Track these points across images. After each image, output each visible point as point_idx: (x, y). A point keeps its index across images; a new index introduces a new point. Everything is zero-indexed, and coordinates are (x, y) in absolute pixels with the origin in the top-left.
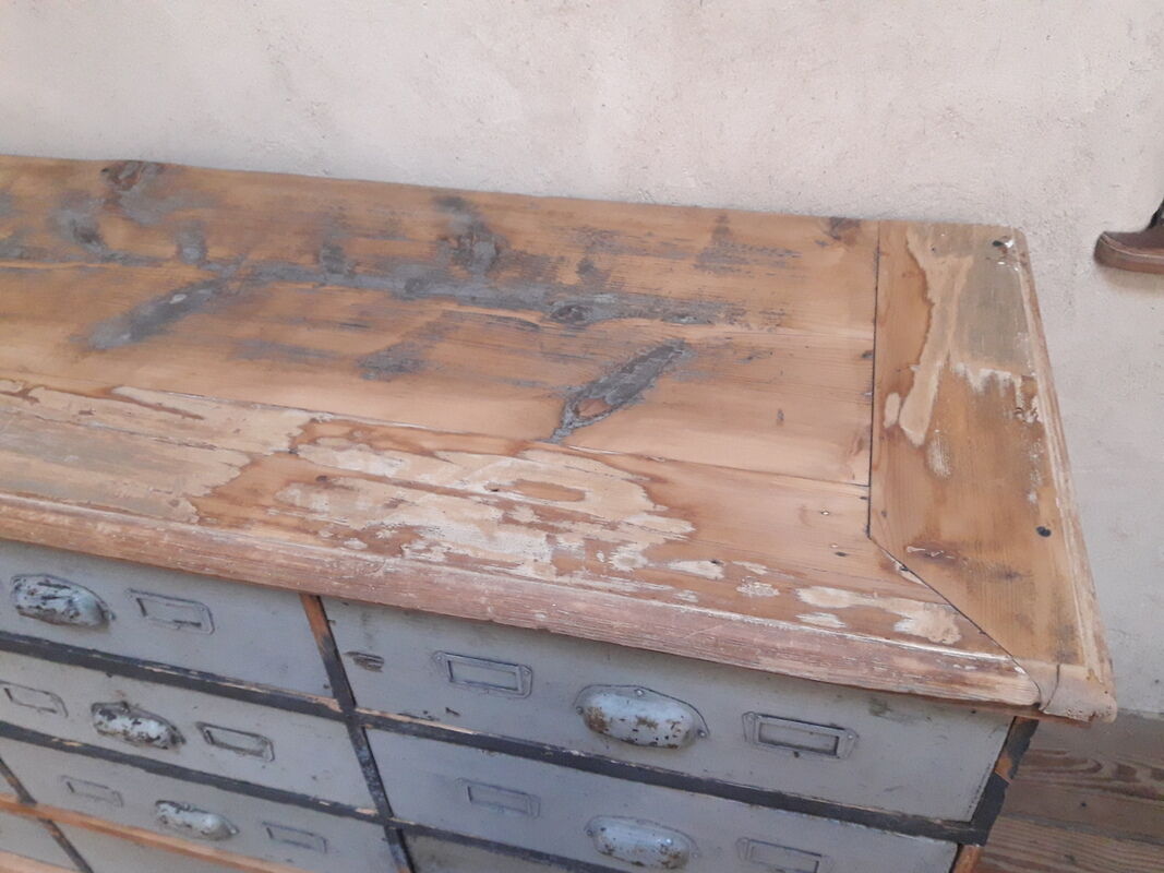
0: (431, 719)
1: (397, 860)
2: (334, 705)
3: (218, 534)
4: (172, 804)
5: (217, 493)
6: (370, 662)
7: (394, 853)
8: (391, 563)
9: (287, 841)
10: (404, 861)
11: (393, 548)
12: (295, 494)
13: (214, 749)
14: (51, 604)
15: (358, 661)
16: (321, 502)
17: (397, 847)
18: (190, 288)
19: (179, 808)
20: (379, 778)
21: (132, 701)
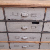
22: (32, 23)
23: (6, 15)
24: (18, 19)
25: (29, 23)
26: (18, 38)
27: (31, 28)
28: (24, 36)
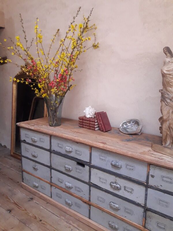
0: (158, 187)
1: (144, 216)
2: (145, 184)
3: (142, 155)
4: (113, 202)
5: (141, 152)
6: (153, 176)
7: (144, 215)
8: (162, 160)
9: (127, 212)
10: (145, 217)
11: (162, 159)
12: (149, 154)
13: (124, 191)
14: (116, 164)
15: (151, 176)
16: (153, 155)
17: (145, 213)
18: (132, 139)
19: (113, 203)
20: (147, 198)
21: (117, 182)
22: (76, 162)
23: (52, 144)
24: (62, 153)
25: (73, 161)
26: (61, 181)
27: (76, 171)
28: (69, 182)
